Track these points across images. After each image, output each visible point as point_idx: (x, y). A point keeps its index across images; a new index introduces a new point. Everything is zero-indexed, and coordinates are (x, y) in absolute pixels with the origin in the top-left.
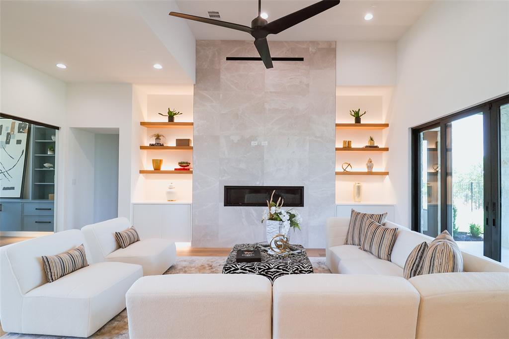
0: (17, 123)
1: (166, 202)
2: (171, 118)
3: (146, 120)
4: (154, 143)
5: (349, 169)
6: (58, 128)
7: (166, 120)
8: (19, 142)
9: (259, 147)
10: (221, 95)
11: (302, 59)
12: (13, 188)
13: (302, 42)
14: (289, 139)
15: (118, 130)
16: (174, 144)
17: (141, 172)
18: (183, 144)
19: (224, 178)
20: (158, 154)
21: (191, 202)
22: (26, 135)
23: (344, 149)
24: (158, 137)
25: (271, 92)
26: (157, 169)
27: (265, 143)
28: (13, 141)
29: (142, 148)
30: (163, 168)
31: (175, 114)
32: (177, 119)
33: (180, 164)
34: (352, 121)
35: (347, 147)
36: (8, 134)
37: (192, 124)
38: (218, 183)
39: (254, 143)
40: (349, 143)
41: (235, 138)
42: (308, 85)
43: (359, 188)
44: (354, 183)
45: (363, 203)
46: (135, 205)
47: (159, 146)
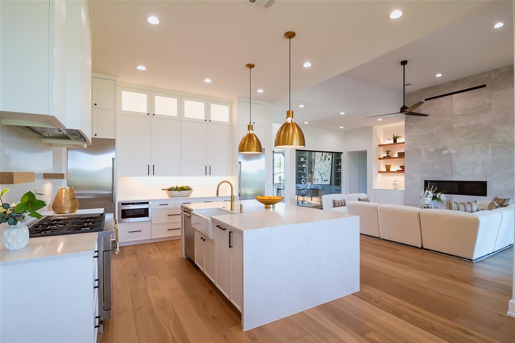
1: (393, 189)
2: (395, 140)
3: (382, 143)
4: (386, 156)
6: (342, 153)
7: (392, 142)
8: (329, 159)
9: (449, 154)
10: (422, 124)
11: (484, 86)
12: (327, 180)
13: (485, 73)
14: (473, 147)
15: (366, 151)
16: (396, 156)
17: (379, 172)
18: (401, 155)
19: (424, 176)
20: (388, 162)
21: (404, 189)
22: (331, 156)
24: (388, 152)
25: (458, 115)
26: (388, 171)
27: (453, 151)
28: (327, 159)
29: (379, 159)
30: (391, 170)
31: (397, 137)
32: (398, 141)
33: (401, 167)
36: (325, 156)
37: (404, 143)
38: (420, 178)
39: (445, 152)
41: (432, 150)
42: (490, 104)
46: (375, 189)
47: (388, 157)
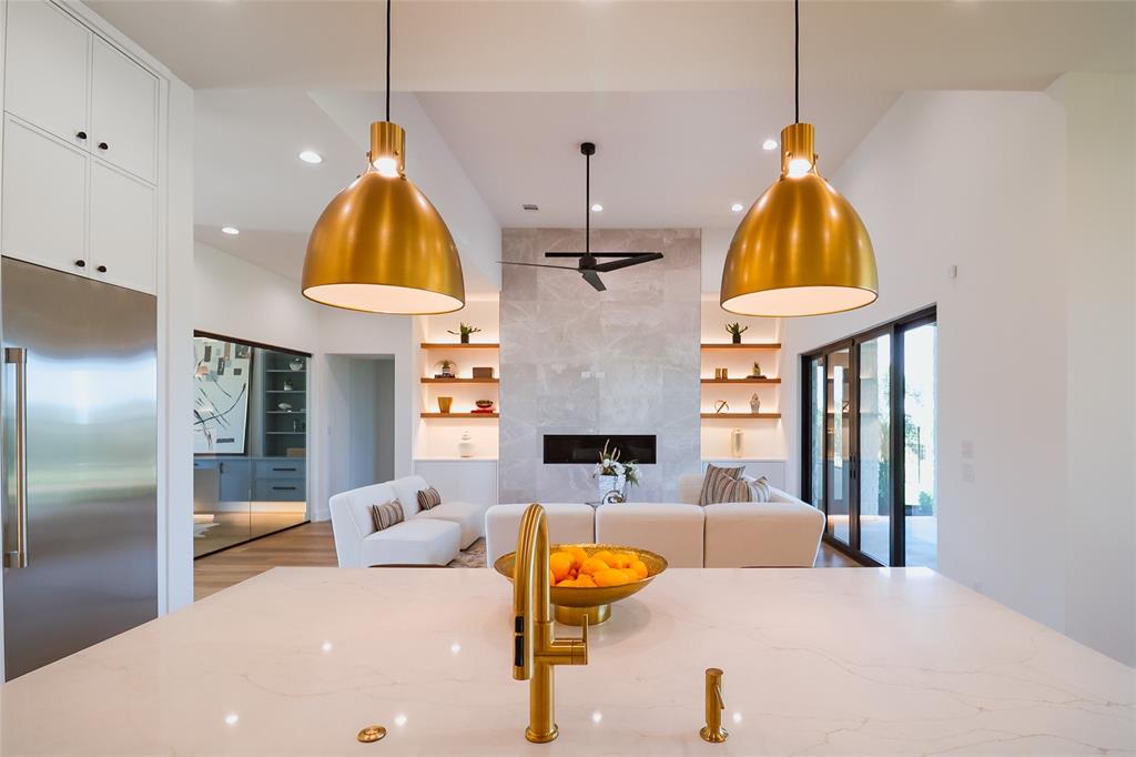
0: (233, 345)
1: (459, 458)
2: (465, 338)
3: (427, 342)
4: (441, 374)
5: (724, 410)
6: (309, 355)
7: (457, 340)
8: (237, 372)
9: (592, 379)
10: (538, 307)
12: (232, 440)
13: (654, 230)
14: (634, 368)
15: (393, 356)
16: (470, 375)
17: (423, 415)
18: (483, 375)
19: (543, 424)
20: (446, 390)
21: (497, 457)
22: (248, 361)
23: (717, 380)
24: (446, 365)
25: (608, 302)
26: (445, 411)
27: (600, 375)
28: (228, 371)
29: (424, 380)
30: (453, 409)
31: (470, 331)
32: (473, 339)
33: (479, 403)
34: (729, 340)
35: (722, 378)
36: (221, 360)
37: (497, 346)
38: (535, 431)
39: (585, 375)
40: (725, 371)
41: (559, 368)
42: (661, 292)
43: (738, 436)
44: (732, 430)
45: (743, 458)
46: (417, 462)
47: (448, 377)
